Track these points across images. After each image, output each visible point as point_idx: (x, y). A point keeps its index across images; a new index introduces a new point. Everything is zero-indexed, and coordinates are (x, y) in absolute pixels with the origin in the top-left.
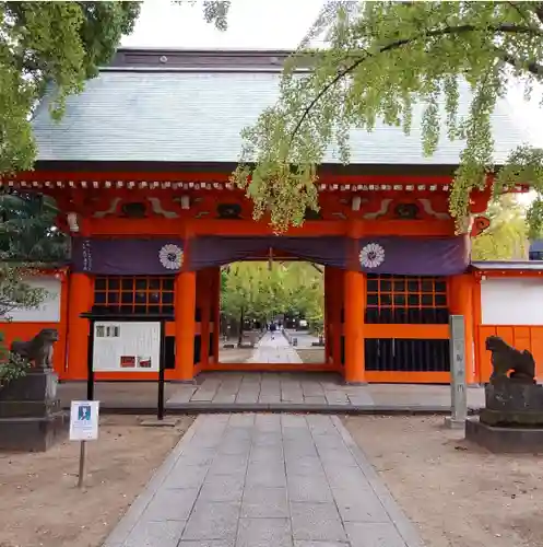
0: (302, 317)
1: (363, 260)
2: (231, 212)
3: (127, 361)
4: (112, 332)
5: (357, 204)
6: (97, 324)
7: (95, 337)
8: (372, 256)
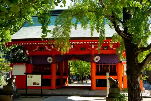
1: (95, 60)
3: (34, 83)
4: (31, 77)
5: (93, 46)
6: (28, 75)
7: (28, 78)
8: (97, 59)
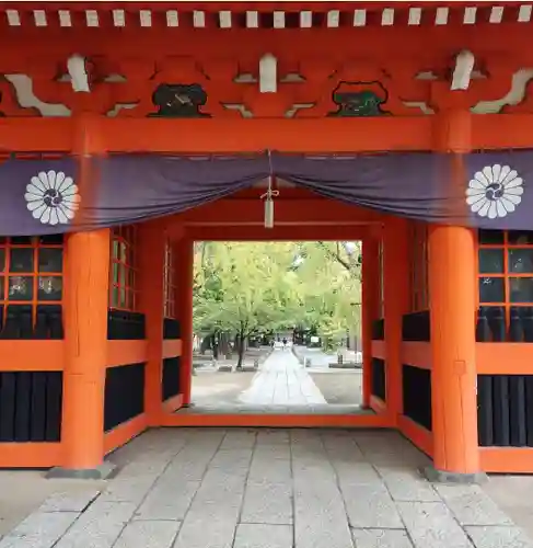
0: (314, 332)
1: (476, 200)
2: (183, 100)
5: (464, 72)
8: (494, 192)
